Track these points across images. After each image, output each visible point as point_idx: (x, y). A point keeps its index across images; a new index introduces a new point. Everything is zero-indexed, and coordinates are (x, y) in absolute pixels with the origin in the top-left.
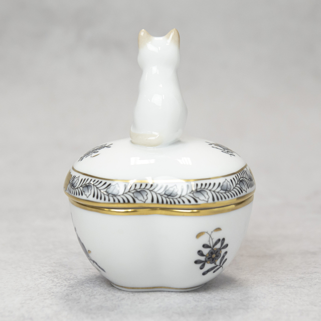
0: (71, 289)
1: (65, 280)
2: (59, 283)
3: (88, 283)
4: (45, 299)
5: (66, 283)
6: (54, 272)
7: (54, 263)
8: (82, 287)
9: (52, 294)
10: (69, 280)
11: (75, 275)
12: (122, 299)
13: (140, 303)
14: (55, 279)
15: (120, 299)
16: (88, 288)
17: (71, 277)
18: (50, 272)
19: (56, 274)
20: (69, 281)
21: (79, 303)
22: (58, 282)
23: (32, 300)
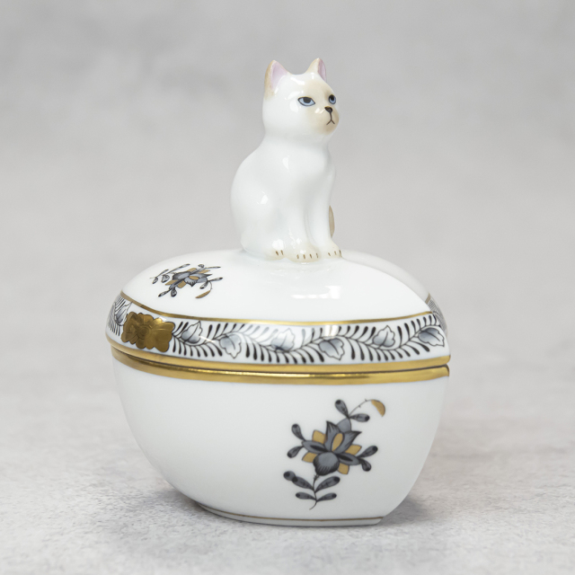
0: (131, 514)
1: (122, 499)
2: (111, 504)
3: (162, 505)
4: (86, 533)
5: (123, 505)
6: (102, 484)
7: (103, 468)
8: (151, 512)
9: (99, 524)
10: (128, 499)
11: (139, 490)
12: (222, 533)
13: (254, 539)
14: (104, 498)
15: (218, 532)
16: (162, 514)
17: (132, 494)
18: (94, 485)
19: (106, 488)
20: (128, 502)
21: (146, 539)
22: (108, 502)
23: (62, 535)
